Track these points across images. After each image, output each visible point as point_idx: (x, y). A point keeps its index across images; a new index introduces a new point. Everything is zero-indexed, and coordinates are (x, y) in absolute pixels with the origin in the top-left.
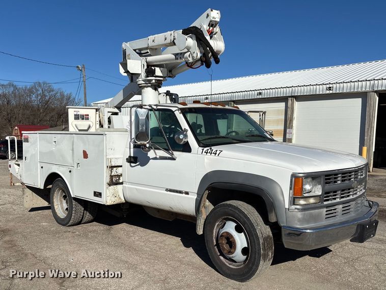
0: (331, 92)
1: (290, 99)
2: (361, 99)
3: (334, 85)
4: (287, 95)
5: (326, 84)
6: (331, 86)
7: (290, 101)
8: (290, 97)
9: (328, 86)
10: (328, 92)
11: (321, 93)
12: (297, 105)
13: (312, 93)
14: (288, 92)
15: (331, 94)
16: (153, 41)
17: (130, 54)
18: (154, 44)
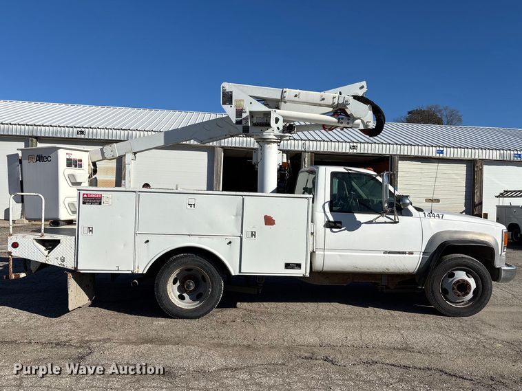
16: (296, 96)
17: (242, 100)
18: (296, 99)
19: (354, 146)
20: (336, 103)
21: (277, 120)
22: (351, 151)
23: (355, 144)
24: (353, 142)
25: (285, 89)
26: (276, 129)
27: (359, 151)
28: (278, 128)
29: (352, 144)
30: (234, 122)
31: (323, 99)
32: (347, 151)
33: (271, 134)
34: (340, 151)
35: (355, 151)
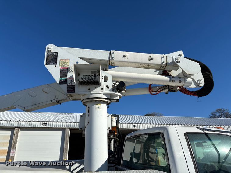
0: (45, 126)
1: (16, 129)
2: (61, 132)
3: (48, 123)
4: (15, 126)
5: (42, 122)
6: (45, 123)
7: (16, 130)
8: (16, 127)
9: (44, 123)
10: (43, 126)
11: (39, 126)
12: (20, 133)
13: (32, 126)
14: (15, 124)
15: (45, 127)
16: (124, 56)
17: (68, 60)
18: (124, 59)
19: (135, 126)
20: (165, 63)
21: (106, 79)
22: (134, 128)
23: (135, 125)
24: (134, 123)
25: (112, 51)
26: (105, 88)
27: (137, 128)
28: (108, 87)
29: (133, 125)
30: (58, 82)
31: (152, 59)
32: (132, 128)
33: (100, 92)
34: (128, 128)
35: (135, 128)
